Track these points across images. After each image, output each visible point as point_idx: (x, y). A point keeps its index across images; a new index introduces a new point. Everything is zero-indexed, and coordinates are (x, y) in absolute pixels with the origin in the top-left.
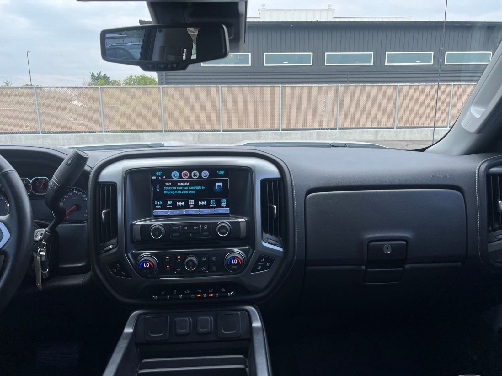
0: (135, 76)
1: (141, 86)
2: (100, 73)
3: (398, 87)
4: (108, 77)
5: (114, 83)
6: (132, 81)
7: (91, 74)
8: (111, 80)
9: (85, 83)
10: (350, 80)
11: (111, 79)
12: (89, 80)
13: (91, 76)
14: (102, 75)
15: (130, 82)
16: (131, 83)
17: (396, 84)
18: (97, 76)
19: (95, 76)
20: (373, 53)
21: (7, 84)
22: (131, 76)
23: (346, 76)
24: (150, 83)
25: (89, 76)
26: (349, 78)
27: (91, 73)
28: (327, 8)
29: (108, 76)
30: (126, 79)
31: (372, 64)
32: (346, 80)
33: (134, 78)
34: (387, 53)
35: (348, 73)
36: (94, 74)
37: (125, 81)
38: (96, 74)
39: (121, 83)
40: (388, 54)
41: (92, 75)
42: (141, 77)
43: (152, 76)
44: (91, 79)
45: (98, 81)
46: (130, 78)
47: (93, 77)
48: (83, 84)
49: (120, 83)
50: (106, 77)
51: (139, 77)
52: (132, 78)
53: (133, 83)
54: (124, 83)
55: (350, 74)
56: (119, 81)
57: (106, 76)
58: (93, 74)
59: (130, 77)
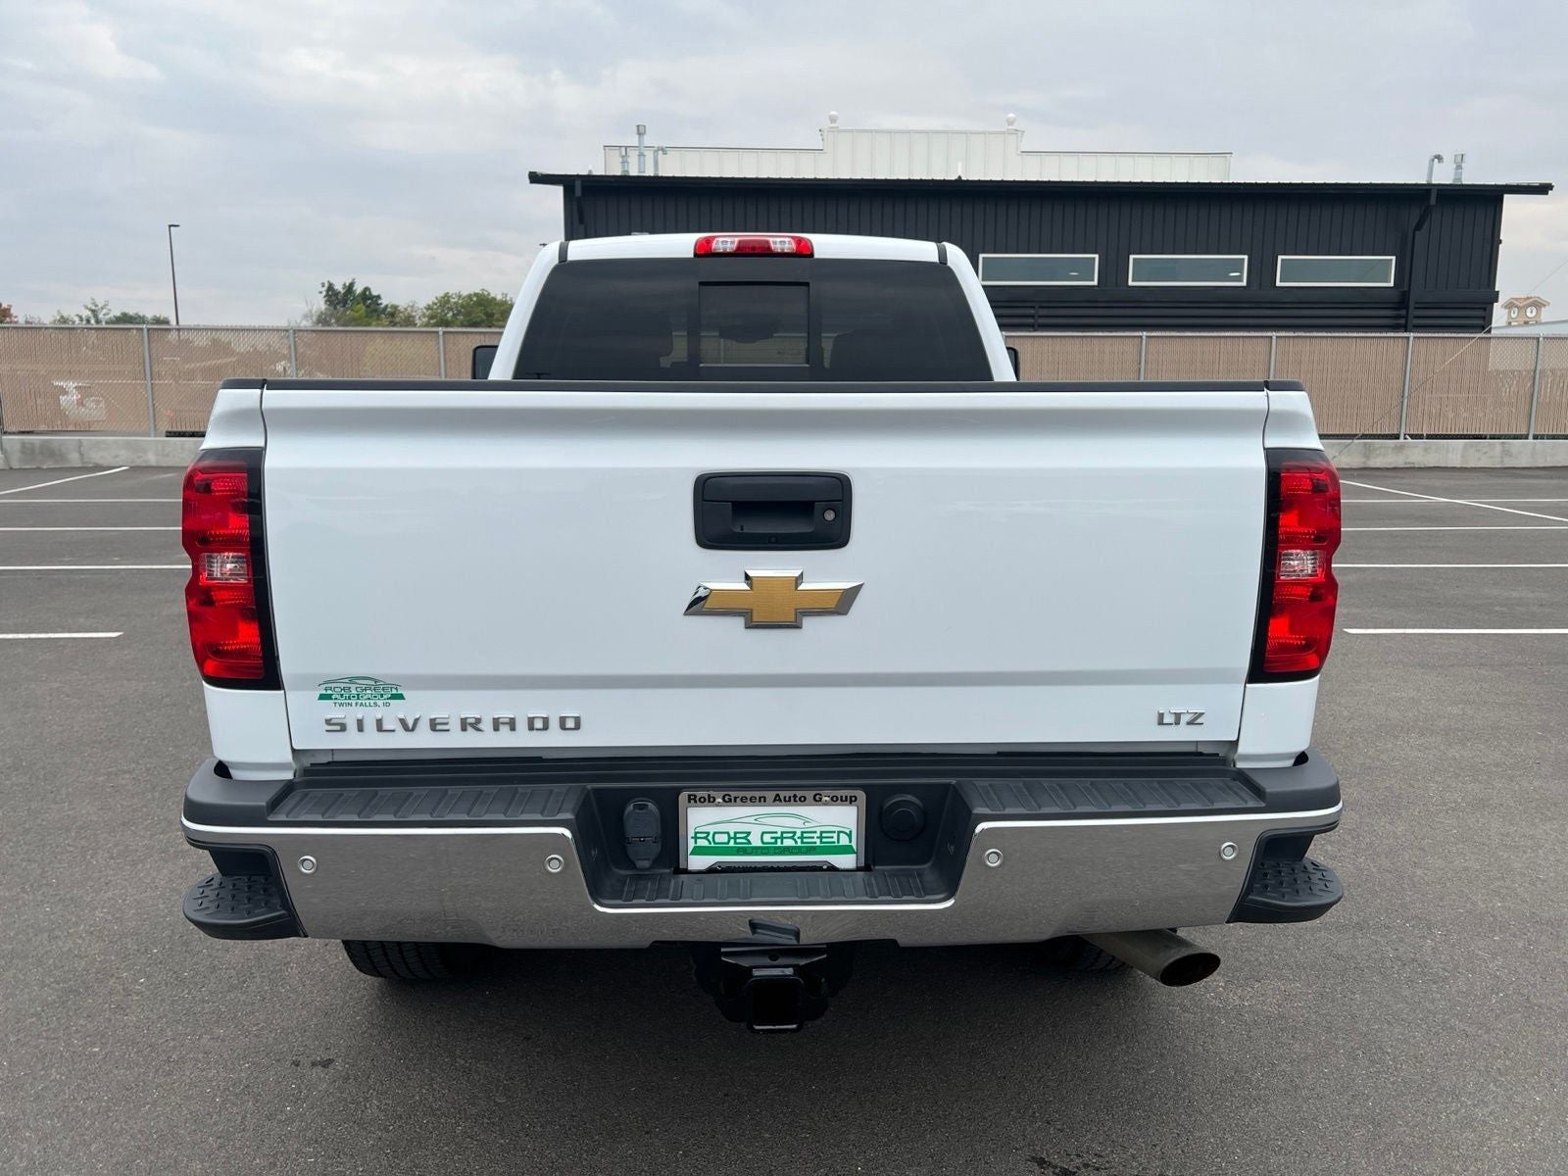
0: (460, 296)
2: (352, 285)
3: (1144, 342)
4: (374, 296)
5: (392, 314)
6: (450, 309)
7: (325, 288)
8: (383, 306)
10: (1040, 321)
11: (384, 302)
12: (320, 304)
13: (324, 293)
14: (358, 289)
15: (443, 311)
16: (446, 315)
17: (1140, 334)
18: (342, 291)
19: (337, 293)
20: (1096, 256)
21: (93, 311)
22: (446, 295)
23: (1032, 311)
24: (502, 316)
25: (321, 292)
26: (1040, 317)
27: (327, 285)
28: (1005, 128)
29: (375, 293)
30: (431, 303)
31: (1095, 283)
32: (1031, 321)
33: (456, 300)
34: (1132, 257)
35: (1037, 305)
36: (336, 287)
37: (429, 308)
38: (339, 287)
39: (417, 314)
40: (1134, 259)
41: (327, 291)
42: (475, 299)
43: (506, 295)
44: (327, 301)
45: (344, 306)
46: (445, 301)
47: (330, 296)
49: (414, 314)
50: (371, 297)
51: (470, 297)
52: (448, 301)
53: (451, 314)
54: (424, 315)
55: (1040, 307)
56: (409, 309)
57: (370, 293)
58: (331, 287)
59: (443, 298)
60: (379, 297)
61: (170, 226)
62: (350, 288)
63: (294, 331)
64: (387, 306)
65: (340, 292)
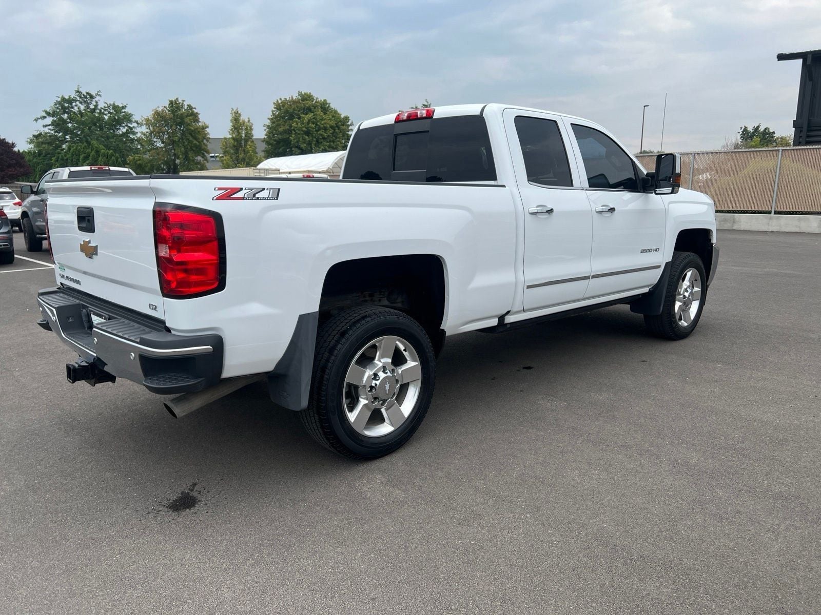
1: (750, 150)
2: (758, 127)
4: (771, 133)
7: (742, 130)
8: (775, 138)
9: (727, 144)
11: (776, 135)
12: (737, 138)
13: (741, 133)
14: (762, 129)
18: (752, 131)
19: (748, 133)
25: (739, 133)
27: (743, 128)
29: (771, 131)
36: (748, 129)
38: (750, 129)
41: (743, 132)
44: (741, 137)
45: (752, 140)
47: (744, 134)
48: (724, 147)
57: (769, 130)
58: (745, 129)
60: (774, 133)
61: (644, 106)
62: (756, 129)
63: (695, 154)
64: (778, 138)
65: (751, 132)
